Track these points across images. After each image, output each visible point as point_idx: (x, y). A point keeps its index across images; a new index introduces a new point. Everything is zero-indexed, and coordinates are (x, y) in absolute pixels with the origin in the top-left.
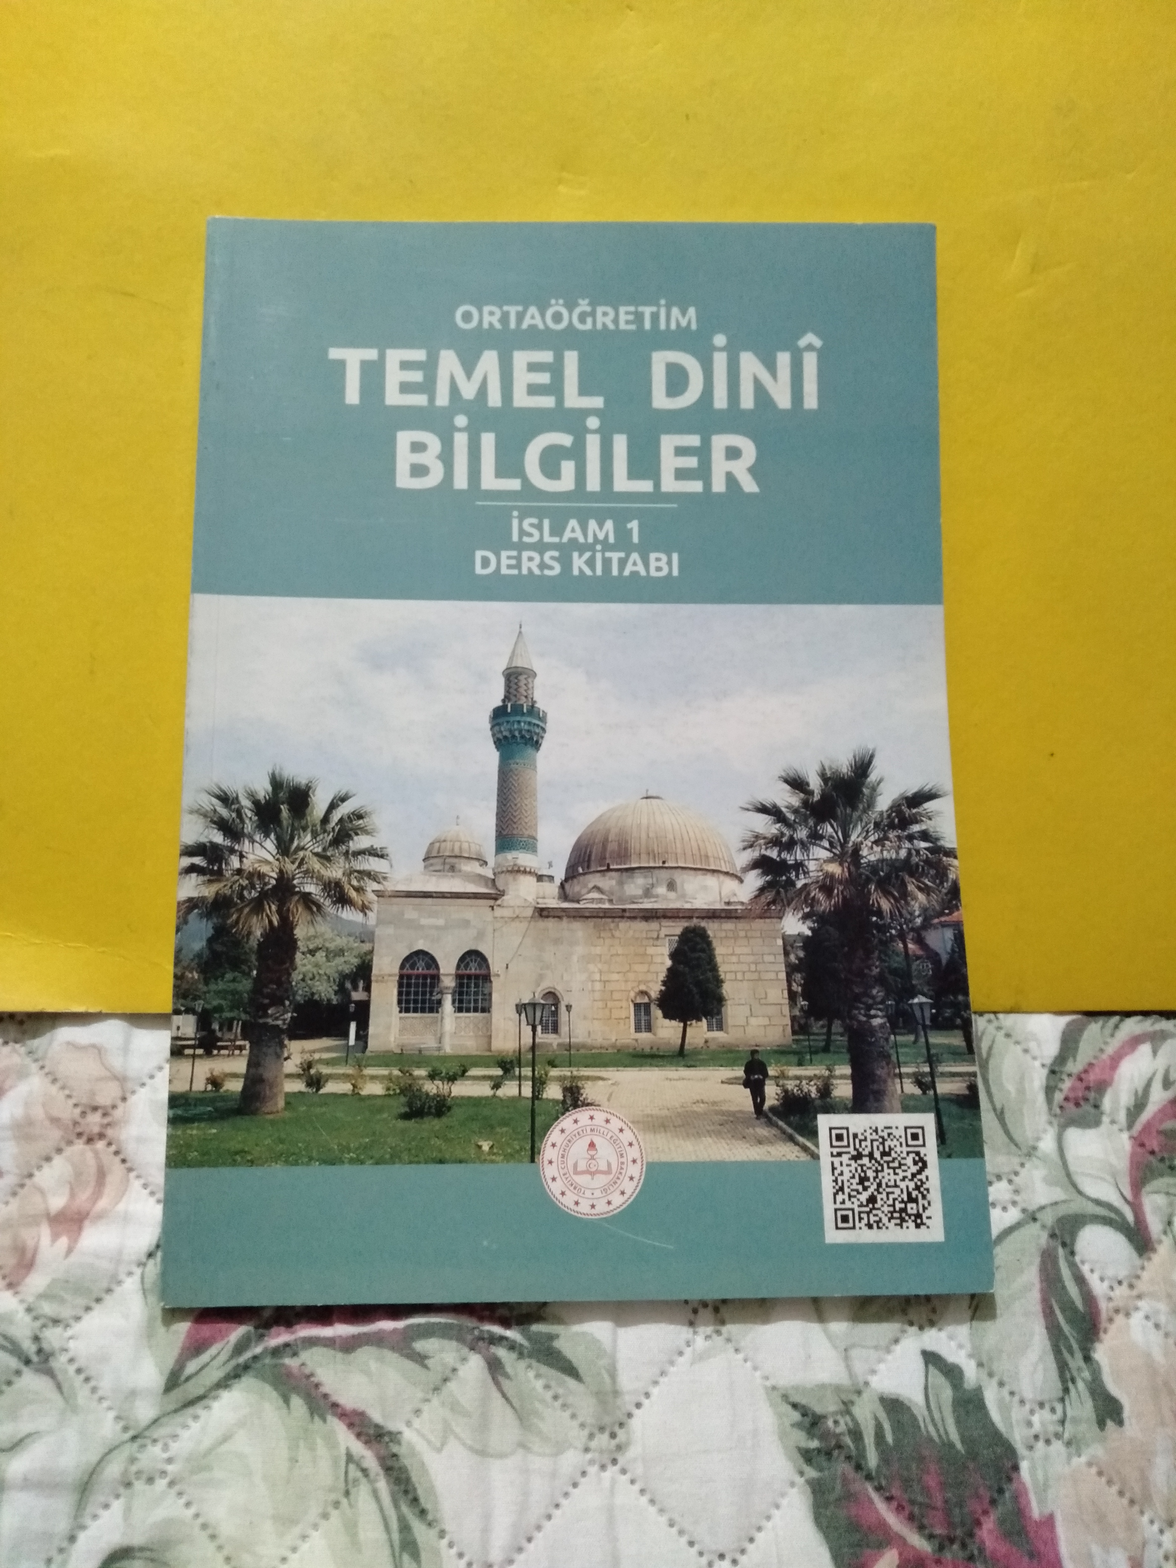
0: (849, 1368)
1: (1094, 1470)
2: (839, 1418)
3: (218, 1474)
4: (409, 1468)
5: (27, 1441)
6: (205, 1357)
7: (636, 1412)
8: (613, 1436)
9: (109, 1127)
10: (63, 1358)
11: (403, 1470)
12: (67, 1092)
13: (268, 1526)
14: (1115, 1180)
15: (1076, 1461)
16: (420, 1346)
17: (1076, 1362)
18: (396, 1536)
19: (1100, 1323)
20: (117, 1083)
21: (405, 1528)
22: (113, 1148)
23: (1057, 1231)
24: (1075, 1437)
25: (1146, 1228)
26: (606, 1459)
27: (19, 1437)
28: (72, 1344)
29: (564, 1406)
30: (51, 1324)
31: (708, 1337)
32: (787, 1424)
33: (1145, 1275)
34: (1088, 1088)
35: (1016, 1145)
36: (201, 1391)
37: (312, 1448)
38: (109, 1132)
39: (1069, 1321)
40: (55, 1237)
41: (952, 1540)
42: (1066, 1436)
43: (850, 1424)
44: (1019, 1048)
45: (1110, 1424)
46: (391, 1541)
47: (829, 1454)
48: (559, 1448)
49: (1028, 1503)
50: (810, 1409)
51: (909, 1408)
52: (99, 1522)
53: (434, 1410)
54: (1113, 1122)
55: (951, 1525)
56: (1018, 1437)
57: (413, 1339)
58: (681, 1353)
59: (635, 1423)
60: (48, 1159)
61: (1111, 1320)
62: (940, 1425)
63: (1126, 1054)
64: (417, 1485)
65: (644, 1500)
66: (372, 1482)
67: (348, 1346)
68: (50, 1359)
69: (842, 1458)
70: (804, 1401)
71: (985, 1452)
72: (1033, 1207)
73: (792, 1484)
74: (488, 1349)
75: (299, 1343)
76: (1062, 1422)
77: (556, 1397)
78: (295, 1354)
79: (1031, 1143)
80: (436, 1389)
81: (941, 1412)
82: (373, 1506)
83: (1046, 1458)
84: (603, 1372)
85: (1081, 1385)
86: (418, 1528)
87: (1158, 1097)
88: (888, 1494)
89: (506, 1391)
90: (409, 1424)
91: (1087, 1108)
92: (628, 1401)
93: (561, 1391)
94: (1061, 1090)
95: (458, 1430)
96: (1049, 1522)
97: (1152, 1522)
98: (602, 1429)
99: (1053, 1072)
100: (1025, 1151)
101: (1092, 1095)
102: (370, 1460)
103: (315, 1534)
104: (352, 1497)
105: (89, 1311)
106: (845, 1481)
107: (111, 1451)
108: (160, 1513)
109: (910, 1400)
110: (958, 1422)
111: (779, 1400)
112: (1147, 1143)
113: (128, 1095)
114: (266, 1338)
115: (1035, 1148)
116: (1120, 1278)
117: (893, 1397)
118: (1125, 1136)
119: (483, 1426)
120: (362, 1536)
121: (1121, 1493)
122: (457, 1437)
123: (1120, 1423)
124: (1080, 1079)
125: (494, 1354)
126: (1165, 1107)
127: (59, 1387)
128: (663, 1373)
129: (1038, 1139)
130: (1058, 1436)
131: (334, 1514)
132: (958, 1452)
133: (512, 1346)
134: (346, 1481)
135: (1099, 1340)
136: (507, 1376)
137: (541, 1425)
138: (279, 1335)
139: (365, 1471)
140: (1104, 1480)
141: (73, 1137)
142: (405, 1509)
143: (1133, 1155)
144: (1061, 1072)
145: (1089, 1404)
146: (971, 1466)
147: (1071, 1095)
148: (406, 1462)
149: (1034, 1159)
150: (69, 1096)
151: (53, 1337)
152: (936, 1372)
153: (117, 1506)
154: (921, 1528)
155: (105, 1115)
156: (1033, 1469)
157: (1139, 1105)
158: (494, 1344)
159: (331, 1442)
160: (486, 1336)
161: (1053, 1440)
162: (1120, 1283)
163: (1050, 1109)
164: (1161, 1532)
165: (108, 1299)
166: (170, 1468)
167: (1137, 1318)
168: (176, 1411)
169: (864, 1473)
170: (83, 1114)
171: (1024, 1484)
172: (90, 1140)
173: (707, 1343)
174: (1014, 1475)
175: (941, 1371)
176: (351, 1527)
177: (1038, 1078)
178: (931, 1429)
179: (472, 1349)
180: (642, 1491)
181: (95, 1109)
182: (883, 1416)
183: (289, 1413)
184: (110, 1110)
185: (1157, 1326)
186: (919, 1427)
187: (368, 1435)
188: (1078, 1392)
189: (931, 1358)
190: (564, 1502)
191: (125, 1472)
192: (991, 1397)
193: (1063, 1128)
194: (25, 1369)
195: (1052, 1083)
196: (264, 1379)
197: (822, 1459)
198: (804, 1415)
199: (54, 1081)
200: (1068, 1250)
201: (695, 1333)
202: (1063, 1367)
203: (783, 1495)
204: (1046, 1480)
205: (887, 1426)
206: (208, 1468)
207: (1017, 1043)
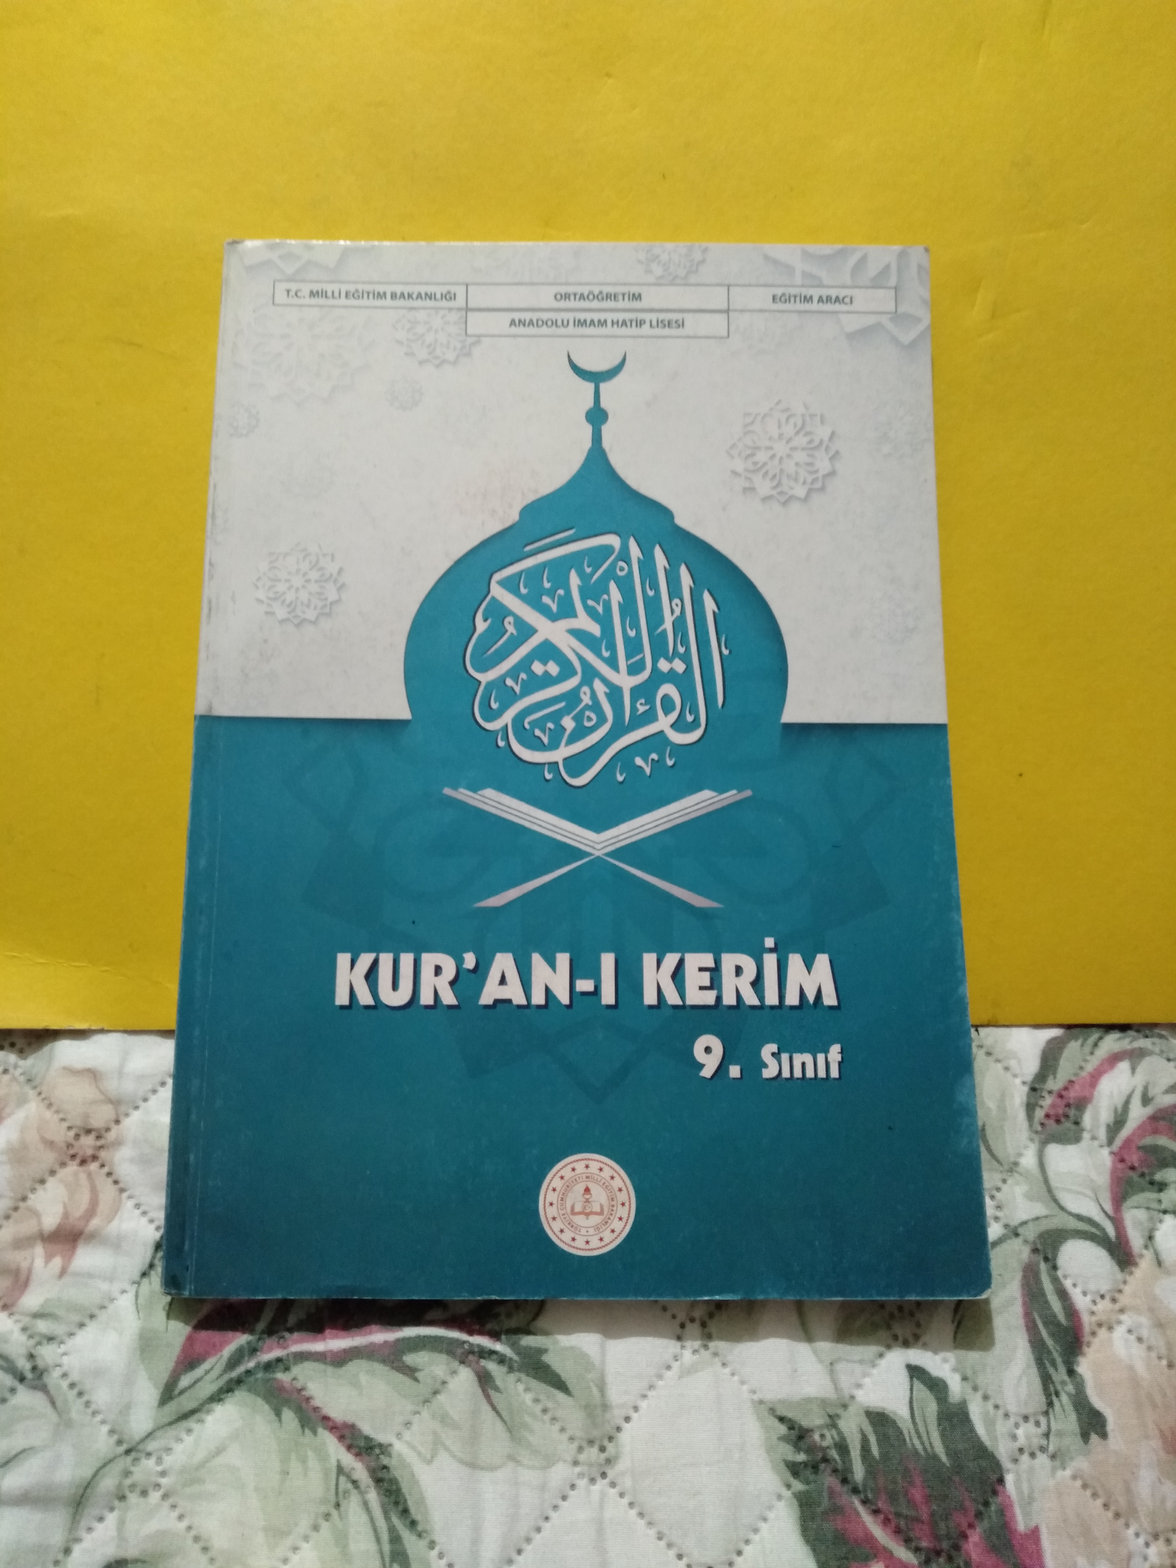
0: (835, 1382)
1: (1079, 1483)
2: (826, 1432)
3: (210, 1487)
4: (400, 1480)
5: (21, 1456)
6: (199, 1372)
7: (626, 1426)
8: (603, 1449)
9: (102, 1150)
10: (56, 1373)
11: (394, 1481)
12: (61, 1116)
13: (260, 1538)
14: (1096, 1195)
15: (1060, 1473)
16: (410, 1359)
17: (1060, 1375)
18: (387, 1548)
19: (1083, 1336)
20: (110, 1106)
21: (395, 1539)
22: (106, 1170)
23: (1039, 1246)
24: (1059, 1450)
25: (1127, 1242)
26: (596, 1474)
27: (14, 1452)
28: (65, 1360)
29: (554, 1419)
30: (45, 1342)
31: (695, 1352)
32: (774, 1437)
33: (1127, 1289)
34: (1068, 1105)
35: (998, 1161)
36: (193, 1405)
37: (304, 1461)
38: (103, 1154)
39: (1052, 1335)
40: (49, 1258)
41: (938, 1553)
42: (1051, 1448)
43: (836, 1436)
44: (999, 1066)
45: (1094, 1438)
46: (381, 1552)
47: (815, 1468)
48: (549, 1461)
49: (1014, 1516)
50: (795, 1422)
51: (894, 1422)
52: (95, 1534)
53: (424, 1422)
54: (1094, 1138)
55: (937, 1538)
56: (1003, 1451)
57: (403, 1353)
58: (669, 1367)
59: (626, 1437)
60: (42, 1182)
61: (1094, 1334)
62: (925, 1438)
63: (1105, 1072)
64: (407, 1497)
65: (633, 1512)
66: (362, 1493)
67: (340, 1359)
68: (45, 1374)
69: (829, 1470)
70: (790, 1415)
71: (970, 1464)
72: (1014, 1222)
73: (780, 1497)
74: (478, 1363)
75: (291, 1358)
76: (1047, 1435)
77: (545, 1411)
78: (287, 1369)
79: (1012, 1159)
80: (426, 1401)
81: (926, 1427)
82: (364, 1518)
83: (1031, 1470)
84: (592, 1384)
85: (1064, 1398)
86: (408, 1538)
87: (1137, 1114)
88: (874, 1507)
89: (496, 1404)
90: (399, 1435)
91: (1067, 1125)
92: (617, 1414)
93: (550, 1405)
94: (1041, 1107)
95: (448, 1442)
96: (1034, 1534)
97: (1137, 1535)
98: (591, 1442)
99: (1033, 1089)
100: (1006, 1167)
101: (1072, 1112)
102: (360, 1471)
103: (305, 1546)
104: (342, 1509)
105: (84, 1327)
106: (832, 1493)
107: (105, 1465)
108: (153, 1526)
109: (895, 1414)
110: (943, 1436)
111: (766, 1414)
112: (1126, 1157)
113: (122, 1118)
114: (258, 1353)
115: (1016, 1164)
116: (1102, 1292)
117: (880, 1410)
118: (1105, 1152)
119: (474, 1438)
120: (353, 1547)
121: (1106, 1506)
122: (447, 1449)
123: (1104, 1435)
124: (1061, 1096)
125: (484, 1367)
126: (1144, 1122)
127: (53, 1403)
128: (651, 1387)
129: (1020, 1155)
130: (1043, 1449)
131: (325, 1526)
132: (944, 1464)
133: (502, 1360)
134: (337, 1493)
135: (1081, 1353)
136: (497, 1389)
137: (531, 1438)
138: (271, 1349)
139: (354, 1482)
140: (1088, 1493)
141: (67, 1160)
142: (396, 1521)
143: (1114, 1171)
144: (1042, 1090)
145: (1073, 1417)
146: (956, 1479)
147: (1052, 1112)
148: (397, 1473)
149: (1015, 1174)
150: (63, 1120)
151: (48, 1354)
152: (921, 1386)
153: (111, 1518)
154: (907, 1541)
155: (99, 1137)
156: (1018, 1482)
157: (1119, 1122)
158: (484, 1358)
159: (323, 1457)
160: (476, 1349)
161: (1038, 1453)
162: (1102, 1297)
163: (1031, 1126)
164: (1147, 1545)
165: (103, 1316)
166: (164, 1481)
167: (1120, 1332)
168: (171, 1424)
169: (850, 1487)
170: (77, 1136)
171: (1009, 1497)
172: (83, 1162)
173: (695, 1357)
174: (999, 1488)
175: (924, 1383)
176: (341, 1539)
177: (1019, 1095)
178: (916, 1442)
179: (462, 1362)
180: (631, 1505)
181: (89, 1131)
182: (869, 1430)
183: (281, 1426)
184: (103, 1132)
185: (1140, 1340)
186: (904, 1440)
187: (360, 1448)
188: (1062, 1405)
189: (915, 1372)
190: (553, 1515)
191: (120, 1486)
192: (976, 1411)
193: (1044, 1143)
194: (21, 1388)
195: (1033, 1101)
196: (258, 1394)
197: (808, 1472)
198: (791, 1428)
199: (50, 1105)
200: (1050, 1264)
201: (683, 1347)
202: (1046, 1380)
203: (770, 1508)
204: (1032, 1490)
205: (873, 1439)
206: (200, 1481)
207: (998, 1061)
